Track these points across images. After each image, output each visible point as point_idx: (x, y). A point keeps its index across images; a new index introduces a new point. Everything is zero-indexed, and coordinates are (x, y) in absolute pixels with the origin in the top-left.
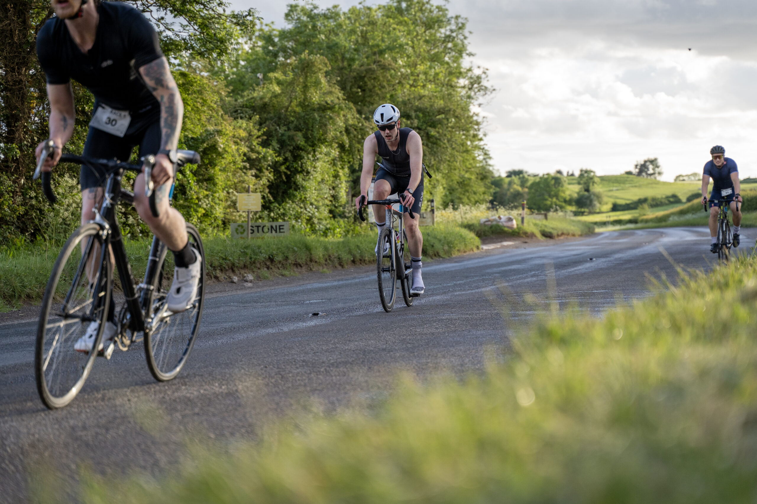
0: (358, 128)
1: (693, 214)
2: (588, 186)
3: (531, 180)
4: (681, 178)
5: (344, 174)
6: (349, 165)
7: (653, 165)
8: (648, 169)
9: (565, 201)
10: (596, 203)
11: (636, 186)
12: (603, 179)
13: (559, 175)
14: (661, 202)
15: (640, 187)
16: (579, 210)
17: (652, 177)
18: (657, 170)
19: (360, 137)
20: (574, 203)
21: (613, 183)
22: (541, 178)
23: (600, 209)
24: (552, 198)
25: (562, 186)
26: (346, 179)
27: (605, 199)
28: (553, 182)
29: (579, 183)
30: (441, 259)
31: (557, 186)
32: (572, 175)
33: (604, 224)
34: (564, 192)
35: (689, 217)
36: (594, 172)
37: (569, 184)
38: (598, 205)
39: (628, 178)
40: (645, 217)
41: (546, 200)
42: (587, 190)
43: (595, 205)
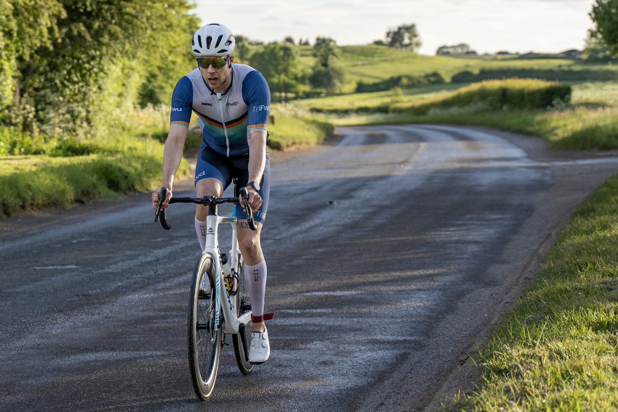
0: (30, 8)
1: (460, 107)
2: (326, 59)
3: (253, 50)
4: (445, 50)
5: (10, 66)
6: (17, 55)
7: (409, 33)
8: (403, 40)
9: (296, 78)
10: (336, 82)
11: (387, 61)
12: (345, 50)
13: (288, 44)
14: (419, 82)
15: (392, 61)
16: (315, 90)
17: (409, 48)
18: (415, 40)
19: (31, 19)
20: (307, 81)
21: (359, 55)
22: (266, 47)
23: (341, 90)
24: (280, 74)
25: (293, 59)
26: (14, 74)
27: (348, 77)
28: (281, 53)
29: (315, 55)
30: (137, 194)
31: (286, 58)
32: (307, 44)
33: (345, 112)
34: (294, 66)
35: (454, 111)
36: (334, 42)
37: (302, 55)
38: (338, 84)
39: (377, 49)
40: (398, 105)
41: (273, 76)
42: (325, 65)
43: (334, 85)
